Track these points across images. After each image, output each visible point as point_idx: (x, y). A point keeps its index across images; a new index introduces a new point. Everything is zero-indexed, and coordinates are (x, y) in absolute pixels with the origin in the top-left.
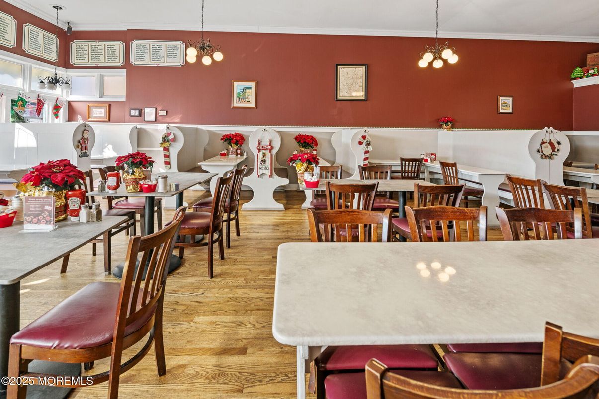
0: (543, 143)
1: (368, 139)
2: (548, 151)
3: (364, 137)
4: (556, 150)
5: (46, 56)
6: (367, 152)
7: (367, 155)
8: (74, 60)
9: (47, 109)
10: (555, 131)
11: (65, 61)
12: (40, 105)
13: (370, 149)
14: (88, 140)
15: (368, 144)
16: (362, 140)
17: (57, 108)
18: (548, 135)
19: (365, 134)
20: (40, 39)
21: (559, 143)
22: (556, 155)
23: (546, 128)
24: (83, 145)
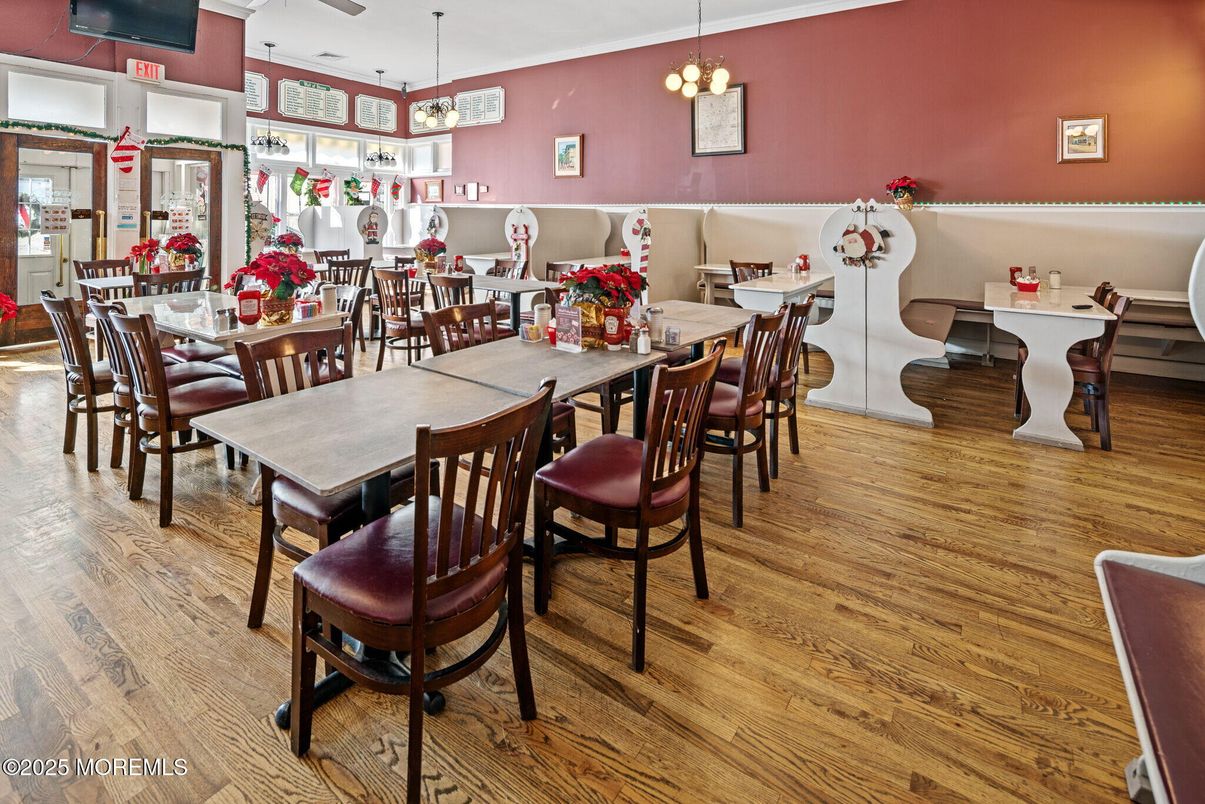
0: (847, 232)
1: (647, 224)
2: (858, 249)
3: (640, 222)
4: (875, 248)
5: (383, 128)
6: (645, 247)
7: (646, 252)
8: (413, 129)
9: (386, 188)
10: (877, 206)
11: (404, 131)
12: (376, 184)
13: (648, 241)
14: (376, 225)
15: (647, 233)
16: (638, 227)
17: (396, 188)
18: (862, 215)
19: (644, 217)
20: (374, 110)
21: (885, 234)
22: (879, 258)
23: (859, 202)
24: (371, 231)
